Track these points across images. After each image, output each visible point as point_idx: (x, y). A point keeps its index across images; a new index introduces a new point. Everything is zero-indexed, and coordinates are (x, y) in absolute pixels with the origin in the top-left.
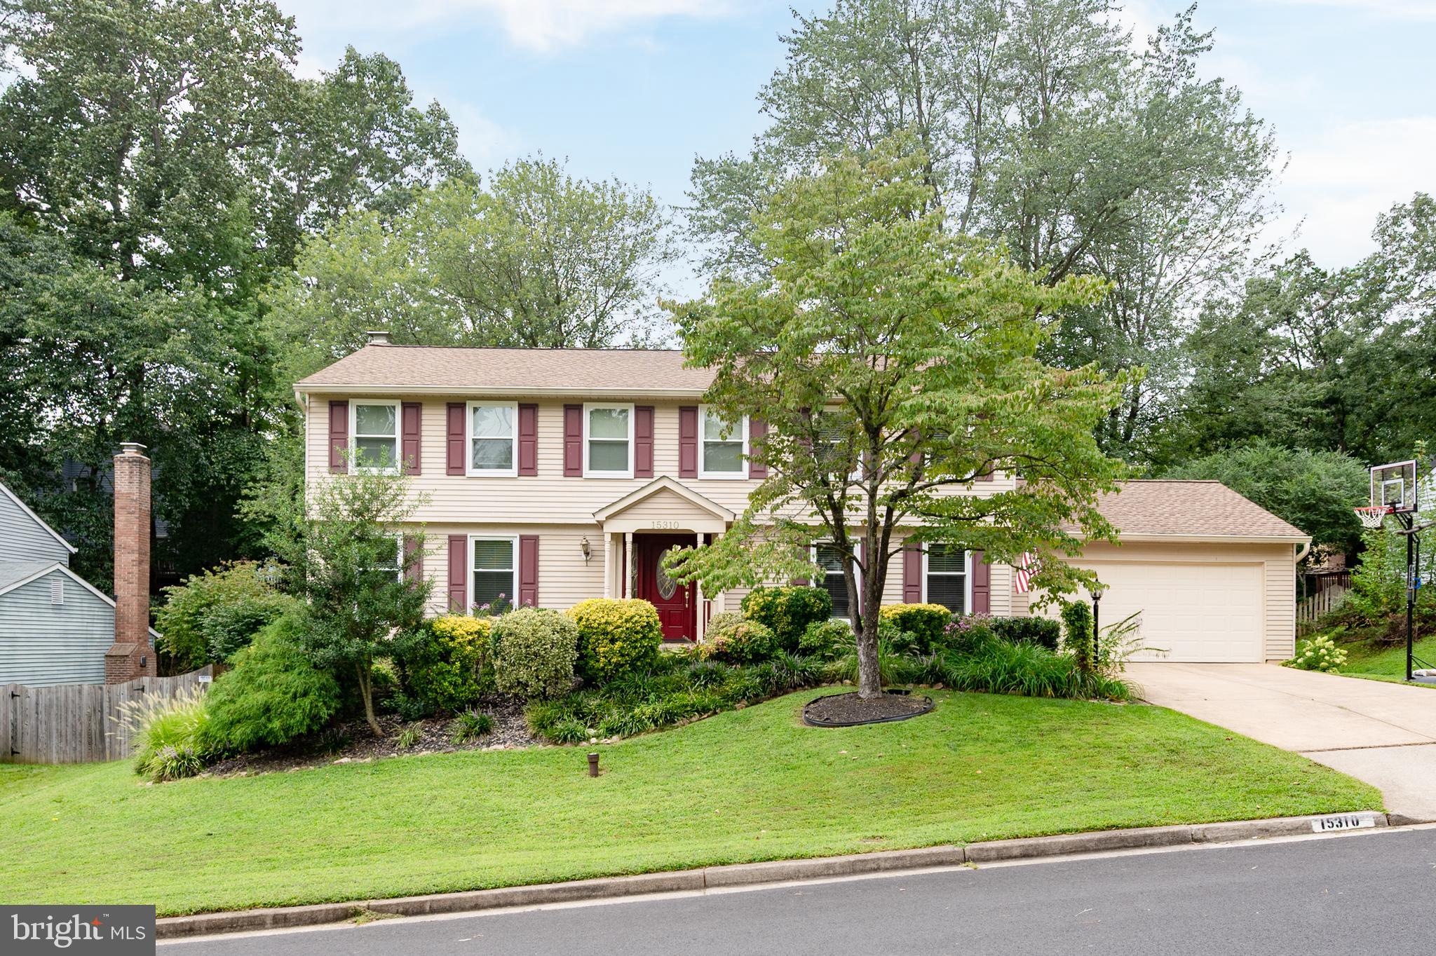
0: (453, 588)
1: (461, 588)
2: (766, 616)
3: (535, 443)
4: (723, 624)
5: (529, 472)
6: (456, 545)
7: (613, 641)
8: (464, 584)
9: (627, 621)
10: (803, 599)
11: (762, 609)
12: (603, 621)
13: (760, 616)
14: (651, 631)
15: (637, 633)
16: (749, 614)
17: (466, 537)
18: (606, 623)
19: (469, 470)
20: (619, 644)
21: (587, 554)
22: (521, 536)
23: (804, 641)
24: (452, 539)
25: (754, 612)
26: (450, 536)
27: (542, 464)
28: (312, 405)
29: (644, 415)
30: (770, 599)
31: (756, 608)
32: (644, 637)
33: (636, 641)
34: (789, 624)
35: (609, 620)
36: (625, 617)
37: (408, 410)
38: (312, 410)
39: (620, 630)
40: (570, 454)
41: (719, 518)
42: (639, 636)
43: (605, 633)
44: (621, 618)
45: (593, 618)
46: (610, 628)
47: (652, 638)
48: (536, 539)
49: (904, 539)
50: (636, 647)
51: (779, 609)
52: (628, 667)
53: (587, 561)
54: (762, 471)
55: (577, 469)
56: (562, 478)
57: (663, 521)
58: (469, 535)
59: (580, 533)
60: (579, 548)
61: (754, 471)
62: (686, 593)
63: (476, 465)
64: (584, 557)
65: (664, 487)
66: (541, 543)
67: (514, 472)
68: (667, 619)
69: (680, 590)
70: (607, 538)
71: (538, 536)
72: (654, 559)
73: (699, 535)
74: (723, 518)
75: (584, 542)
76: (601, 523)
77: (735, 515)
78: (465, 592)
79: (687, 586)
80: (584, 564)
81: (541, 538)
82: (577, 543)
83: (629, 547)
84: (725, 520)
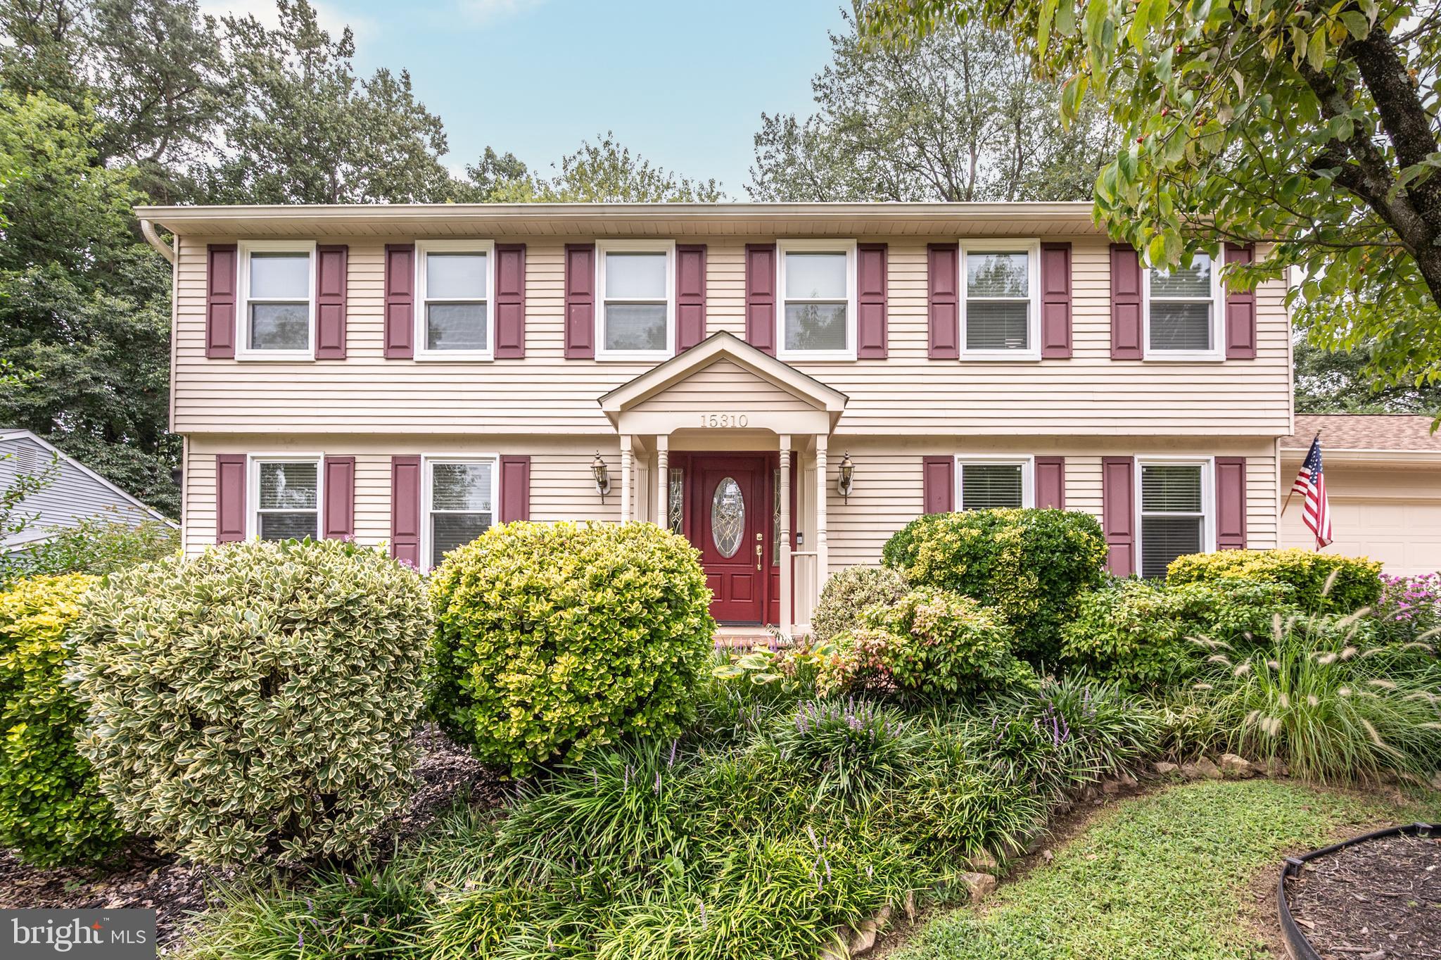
0: (399, 539)
1: (412, 539)
2: (967, 574)
3: (521, 305)
4: (859, 596)
5: (511, 353)
6: (404, 470)
7: (550, 649)
8: (415, 533)
9: (597, 584)
10: (1062, 532)
11: (957, 558)
12: (518, 582)
13: (952, 576)
14: (678, 616)
15: (630, 623)
16: (919, 571)
17: (419, 457)
18: (526, 590)
19: (420, 350)
20: (566, 663)
21: (603, 484)
22: (502, 457)
23: (1076, 636)
24: (397, 463)
25: (933, 566)
26: (394, 458)
27: (532, 340)
28: (183, 252)
29: (691, 260)
30: (975, 533)
31: (939, 557)
32: (654, 636)
33: (627, 651)
34: (1034, 595)
35: (540, 580)
36: (590, 570)
37: (326, 257)
38: (183, 260)
39: (568, 615)
40: (574, 322)
41: (817, 405)
42: (636, 635)
43: (523, 626)
44: (578, 573)
45: (490, 573)
46: (537, 608)
47: (681, 639)
48: (525, 461)
49: (1104, 458)
50: (627, 672)
51: (1006, 556)
52: (600, 737)
53: (603, 496)
54: (878, 347)
55: (586, 347)
56: (562, 362)
57: (720, 414)
58: (423, 455)
59: (592, 451)
60: (591, 475)
61: (866, 347)
62: (759, 547)
63: (431, 345)
64: (598, 489)
65: (723, 351)
66: (533, 467)
67: (489, 353)
68: (727, 588)
69: (749, 542)
70: (626, 445)
71: (528, 457)
72: (707, 493)
73: (782, 439)
74: (824, 405)
75: (598, 464)
76: (613, 418)
77: (847, 400)
78: (416, 545)
79: (759, 535)
80: (599, 500)
81: (533, 460)
82: (588, 467)
83: (662, 460)
84: (829, 408)
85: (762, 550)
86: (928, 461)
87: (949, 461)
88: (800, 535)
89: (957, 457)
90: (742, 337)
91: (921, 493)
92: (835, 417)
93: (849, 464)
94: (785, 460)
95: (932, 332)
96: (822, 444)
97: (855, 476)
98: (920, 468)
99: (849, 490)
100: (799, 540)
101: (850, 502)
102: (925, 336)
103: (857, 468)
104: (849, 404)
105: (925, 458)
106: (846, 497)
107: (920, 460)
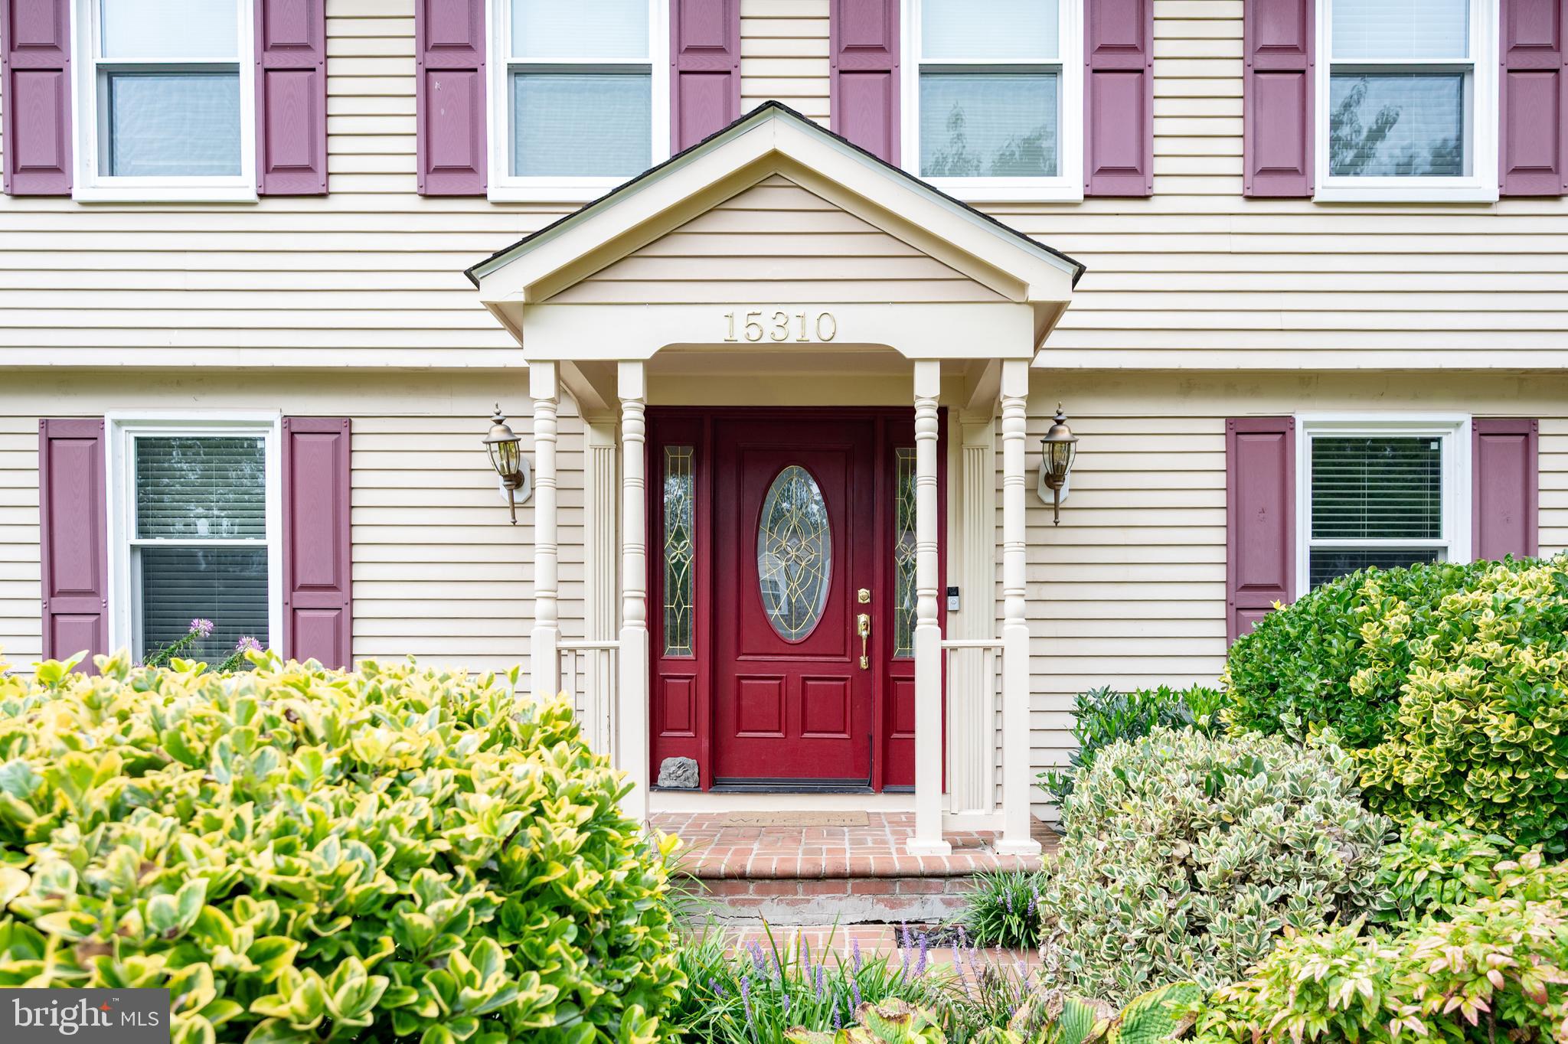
0: (61, 604)
1: (89, 603)
3: (316, 72)
5: (297, 183)
17: (100, 421)
19: (87, 177)
21: (515, 481)
22: (289, 420)
24: (50, 434)
26: (44, 423)
27: (344, 154)
40: (439, 112)
41: (1004, 288)
48: (340, 430)
53: (513, 506)
54: (1131, 171)
55: (469, 170)
56: (417, 203)
57: (770, 311)
58: (109, 418)
59: (484, 405)
60: (484, 460)
61: (1103, 171)
62: (863, 618)
63: (111, 166)
64: (504, 492)
65: (775, 157)
66: (358, 443)
67: (245, 184)
68: (795, 709)
69: (841, 605)
70: (543, 383)
71: (348, 421)
72: (748, 499)
73: (920, 371)
74: (1021, 286)
75: (498, 433)
76: (511, 318)
77: (1081, 270)
78: (98, 617)
79: (863, 593)
80: (505, 517)
81: (358, 426)
82: (477, 443)
83: (633, 424)
84: (1034, 295)
85: (871, 625)
86: (1238, 429)
87: (1283, 428)
88: (955, 592)
89: (1300, 419)
90: (825, 123)
91: (1220, 499)
92: (1048, 317)
93: (1063, 434)
94: (925, 425)
95: (1253, 137)
96: (1014, 384)
97: (1078, 462)
98: (1220, 444)
99: (1064, 492)
100: (952, 601)
101: (1065, 518)
102: (1236, 147)
103: (1082, 444)
104: (1084, 282)
105: (1231, 421)
106: (1056, 508)
107: (1220, 426)
